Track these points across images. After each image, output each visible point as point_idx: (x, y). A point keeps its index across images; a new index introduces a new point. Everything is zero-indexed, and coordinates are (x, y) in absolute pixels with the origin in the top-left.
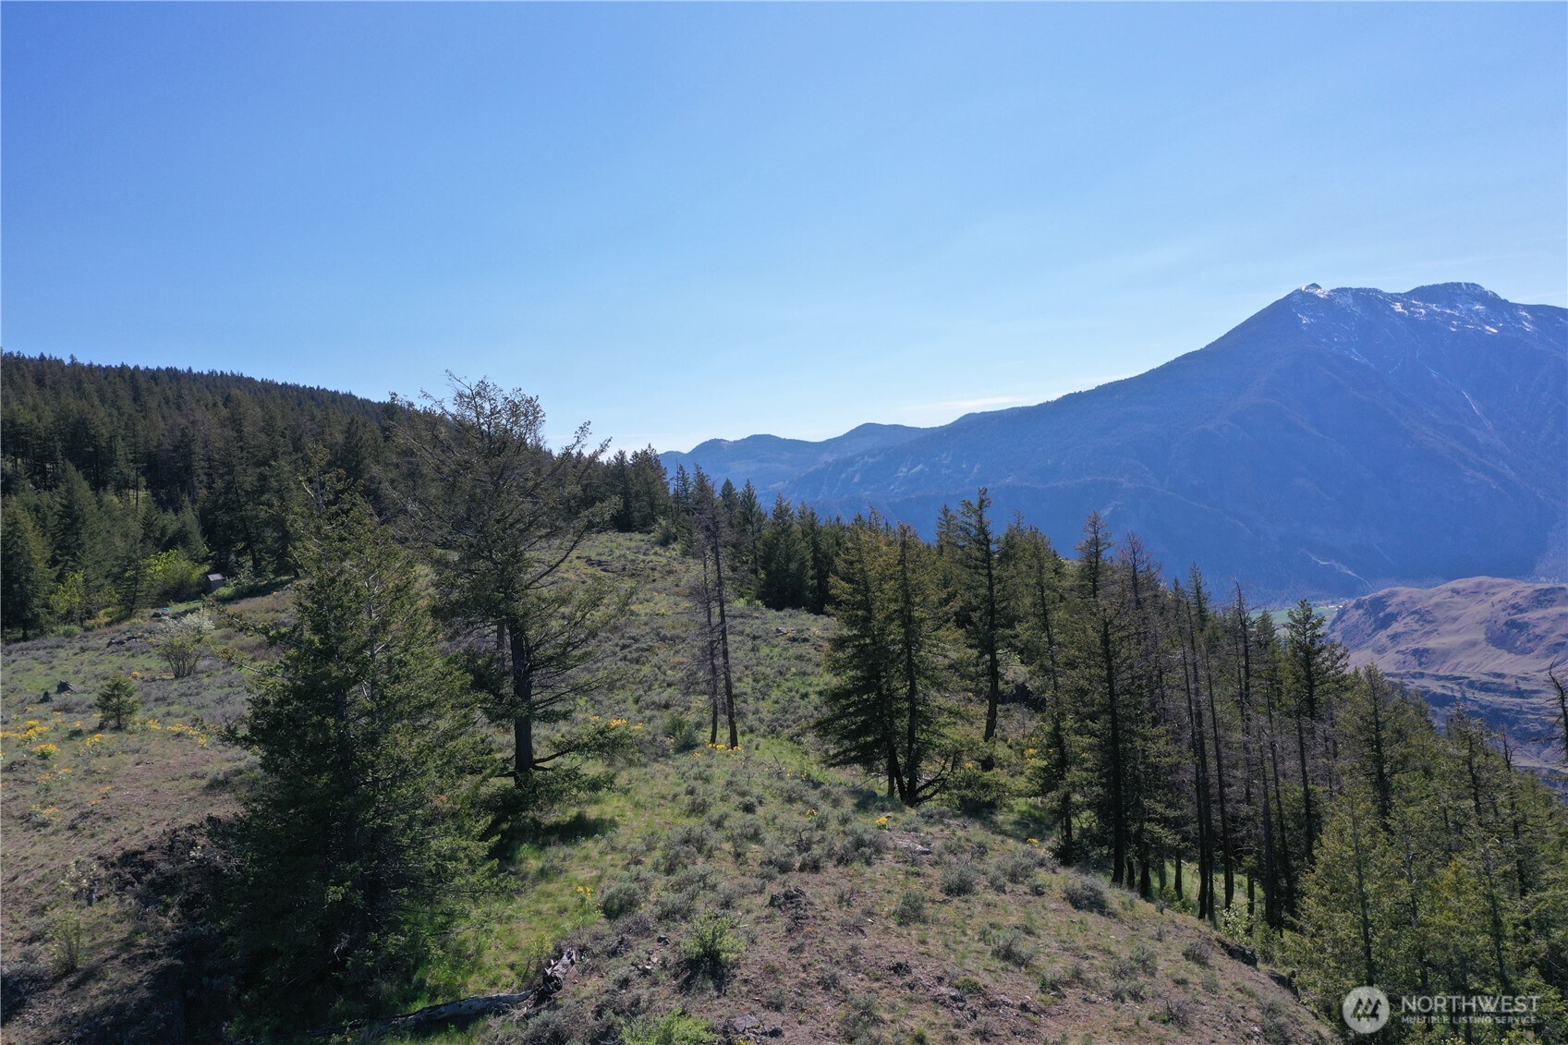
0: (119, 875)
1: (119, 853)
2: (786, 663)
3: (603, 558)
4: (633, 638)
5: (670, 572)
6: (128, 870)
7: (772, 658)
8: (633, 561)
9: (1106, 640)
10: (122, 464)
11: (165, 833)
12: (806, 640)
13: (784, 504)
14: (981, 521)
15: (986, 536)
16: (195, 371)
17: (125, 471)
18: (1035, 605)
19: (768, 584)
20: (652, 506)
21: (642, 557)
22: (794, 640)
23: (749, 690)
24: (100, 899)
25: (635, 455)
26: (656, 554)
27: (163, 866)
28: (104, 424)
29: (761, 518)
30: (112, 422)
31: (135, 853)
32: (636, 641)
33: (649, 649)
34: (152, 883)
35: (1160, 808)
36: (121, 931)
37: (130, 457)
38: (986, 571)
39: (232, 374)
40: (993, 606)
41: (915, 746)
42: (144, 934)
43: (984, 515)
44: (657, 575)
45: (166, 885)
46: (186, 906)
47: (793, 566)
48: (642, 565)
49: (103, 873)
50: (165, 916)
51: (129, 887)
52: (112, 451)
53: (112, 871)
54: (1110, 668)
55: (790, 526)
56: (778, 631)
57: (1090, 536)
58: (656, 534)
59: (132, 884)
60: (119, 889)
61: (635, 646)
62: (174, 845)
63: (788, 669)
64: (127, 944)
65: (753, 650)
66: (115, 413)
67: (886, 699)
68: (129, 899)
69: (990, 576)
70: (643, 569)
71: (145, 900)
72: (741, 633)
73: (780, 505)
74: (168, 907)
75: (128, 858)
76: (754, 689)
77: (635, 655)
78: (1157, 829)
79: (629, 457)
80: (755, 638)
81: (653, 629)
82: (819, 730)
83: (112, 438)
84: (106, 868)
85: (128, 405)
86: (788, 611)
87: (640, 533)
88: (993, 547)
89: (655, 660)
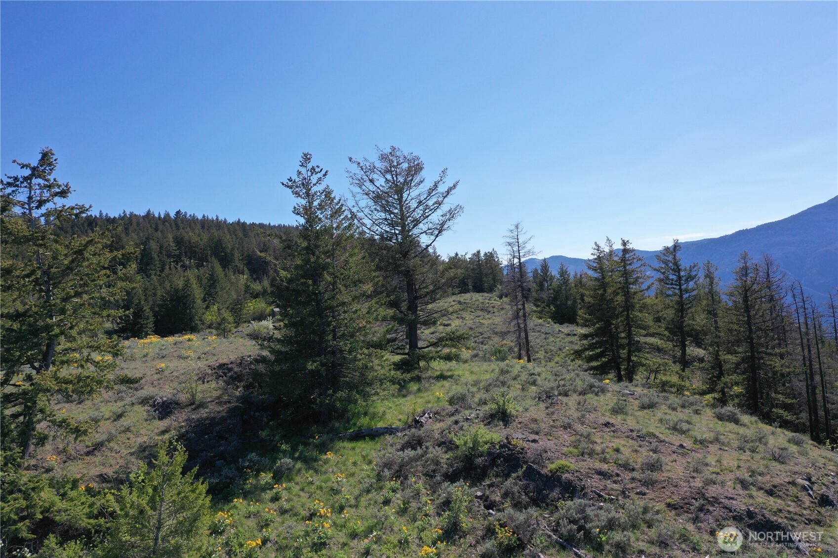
0: (217, 373)
1: (217, 365)
2: (563, 345)
3: (467, 301)
4: (480, 333)
5: (502, 309)
6: (221, 371)
7: (555, 342)
8: (483, 303)
9: (746, 300)
10: (237, 261)
11: (238, 357)
12: (575, 335)
13: (564, 269)
14: (675, 258)
15: (678, 267)
16: (272, 224)
17: (238, 265)
18: (708, 305)
19: (556, 312)
20: (494, 280)
21: (487, 301)
22: (568, 335)
23: (542, 357)
24: (208, 382)
25: (486, 254)
26: (495, 300)
27: (236, 369)
28: (229, 242)
29: (552, 278)
30: (233, 241)
31: (224, 364)
32: (482, 334)
33: (489, 338)
34: (231, 377)
35: (781, 397)
36: (216, 394)
37: (240, 258)
38: (678, 287)
39: (289, 225)
40: (682, 307)
41: (631, 364)
42: (226, 395)
43: (677, 255)
44: (495, 310)
45: (237, 378)
46: (246, 387)
47: (569, 303)
48: (487, 305)
49: (210, 372)
50: (237, 391)
51: (221, 378)
52: (233, 255)
53: (214, 371)
54: (749, 316)
55: (568, 280)
56: (560, 331)
57: (741, 265)
58: (497, 293)
59: (222, 377)
60: (216, 378)
61: (481, 337)
62: (241, 362)
63: (564, 348)
64: (218, 398)
65: (545, 339)
66: (234, 237)
67: (614, 337)
68: (221, 382)
69: (680, 289)
70: (487, 307)
71: (227, 383)
72: (539, 331)
73: (562, 269)
74: (238, 387)
75: (222, 366)
76: (545, 357)
77: (481, 340)
78: (781, 411)
79: (482, 254)
80: (546, 333)
81: (491, 329)
82: (576, 355)
83: (233, 249)
84: (212, 370)
85: (240, 234)
86: (566, 325)
87: (487, 293)
88: (682, 274)
89: (491, 342)
